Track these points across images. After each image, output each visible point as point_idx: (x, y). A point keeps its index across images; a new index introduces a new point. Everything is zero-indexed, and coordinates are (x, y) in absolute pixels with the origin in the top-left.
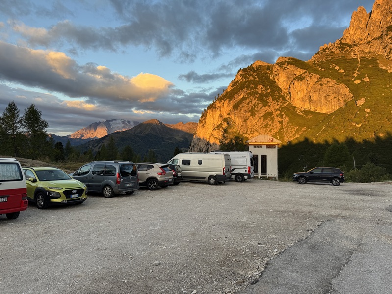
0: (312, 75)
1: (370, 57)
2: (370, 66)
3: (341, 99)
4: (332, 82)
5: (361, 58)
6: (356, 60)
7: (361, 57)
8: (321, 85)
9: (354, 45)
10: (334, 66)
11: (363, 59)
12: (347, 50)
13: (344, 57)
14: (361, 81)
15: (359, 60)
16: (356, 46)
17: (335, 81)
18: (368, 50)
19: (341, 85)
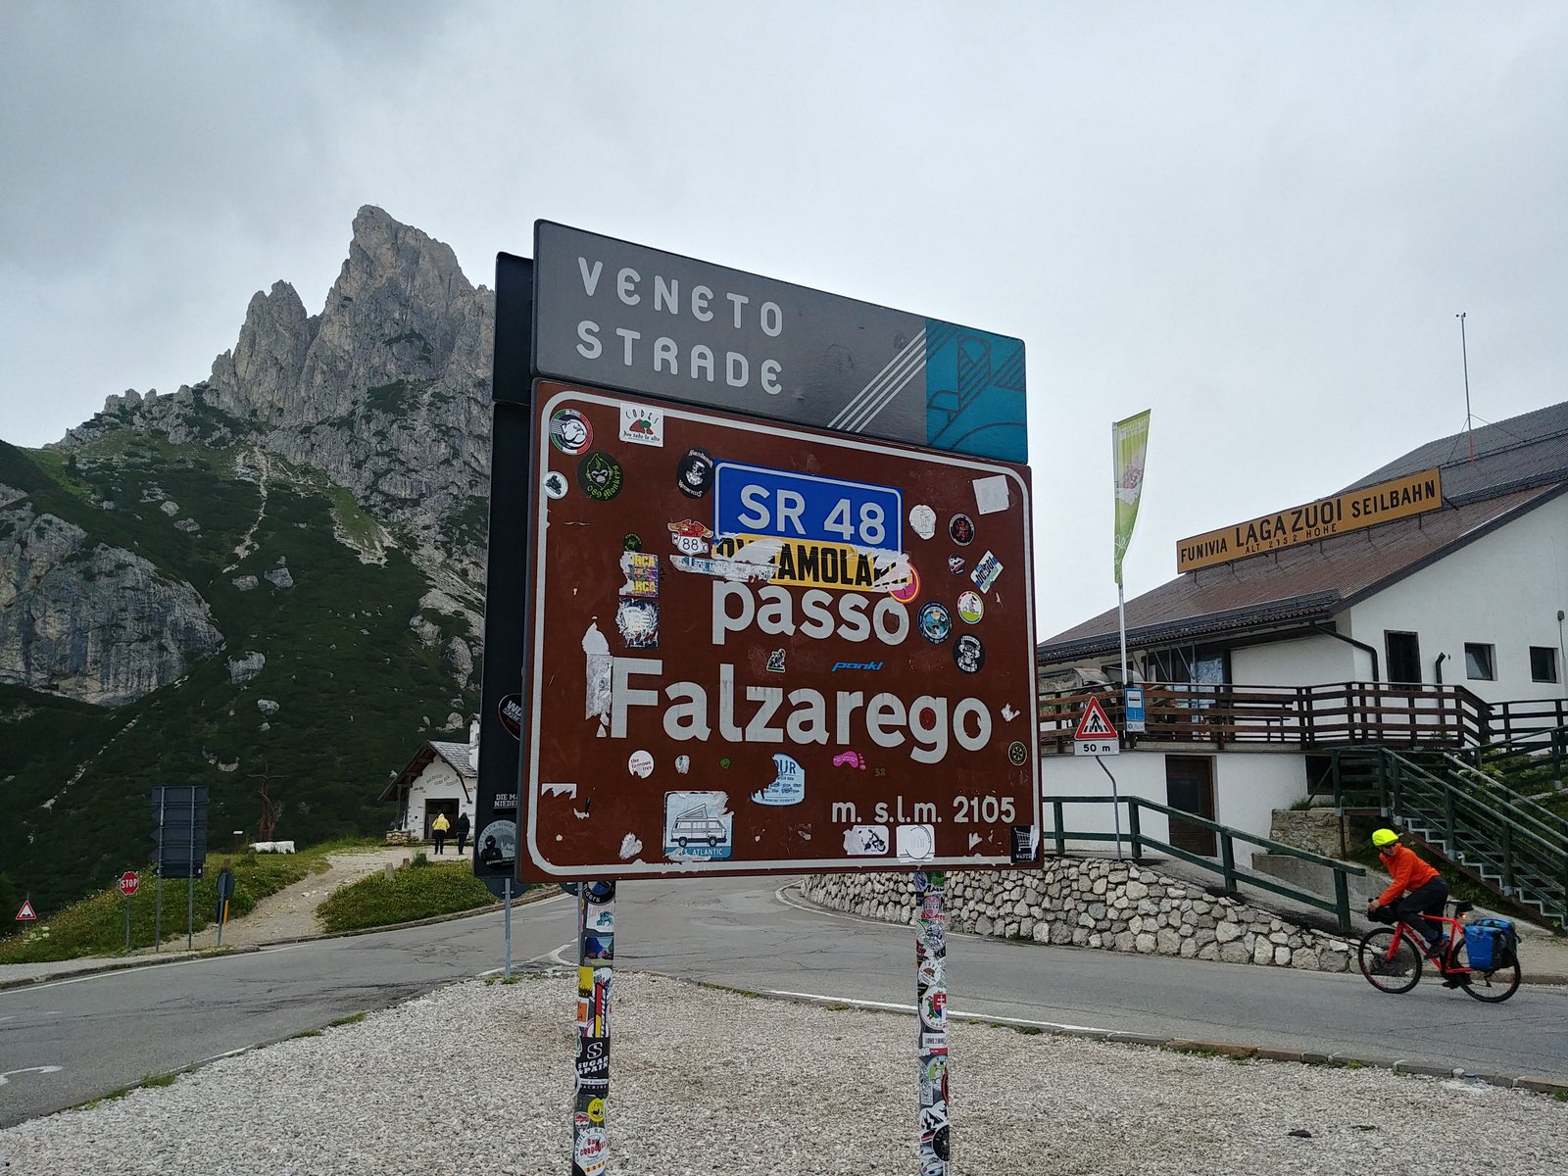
0: (50, 522)
1: (305, 488)
2: (302, 526)
3: (173, 648)
4: (141, 569)
5: (272, 485)
6: (252, 488)
7: (274, 485)
8: (89, 576)
9: (251, 423)
10: (160, 495)
11: (280, 492)
12: (222, 440)
13: (207, 466)
14: (261, 580)
15: (264, 493)
16: (261, 432)
17: (151, 567)
18: (298, 459)
19: (174, 586)
